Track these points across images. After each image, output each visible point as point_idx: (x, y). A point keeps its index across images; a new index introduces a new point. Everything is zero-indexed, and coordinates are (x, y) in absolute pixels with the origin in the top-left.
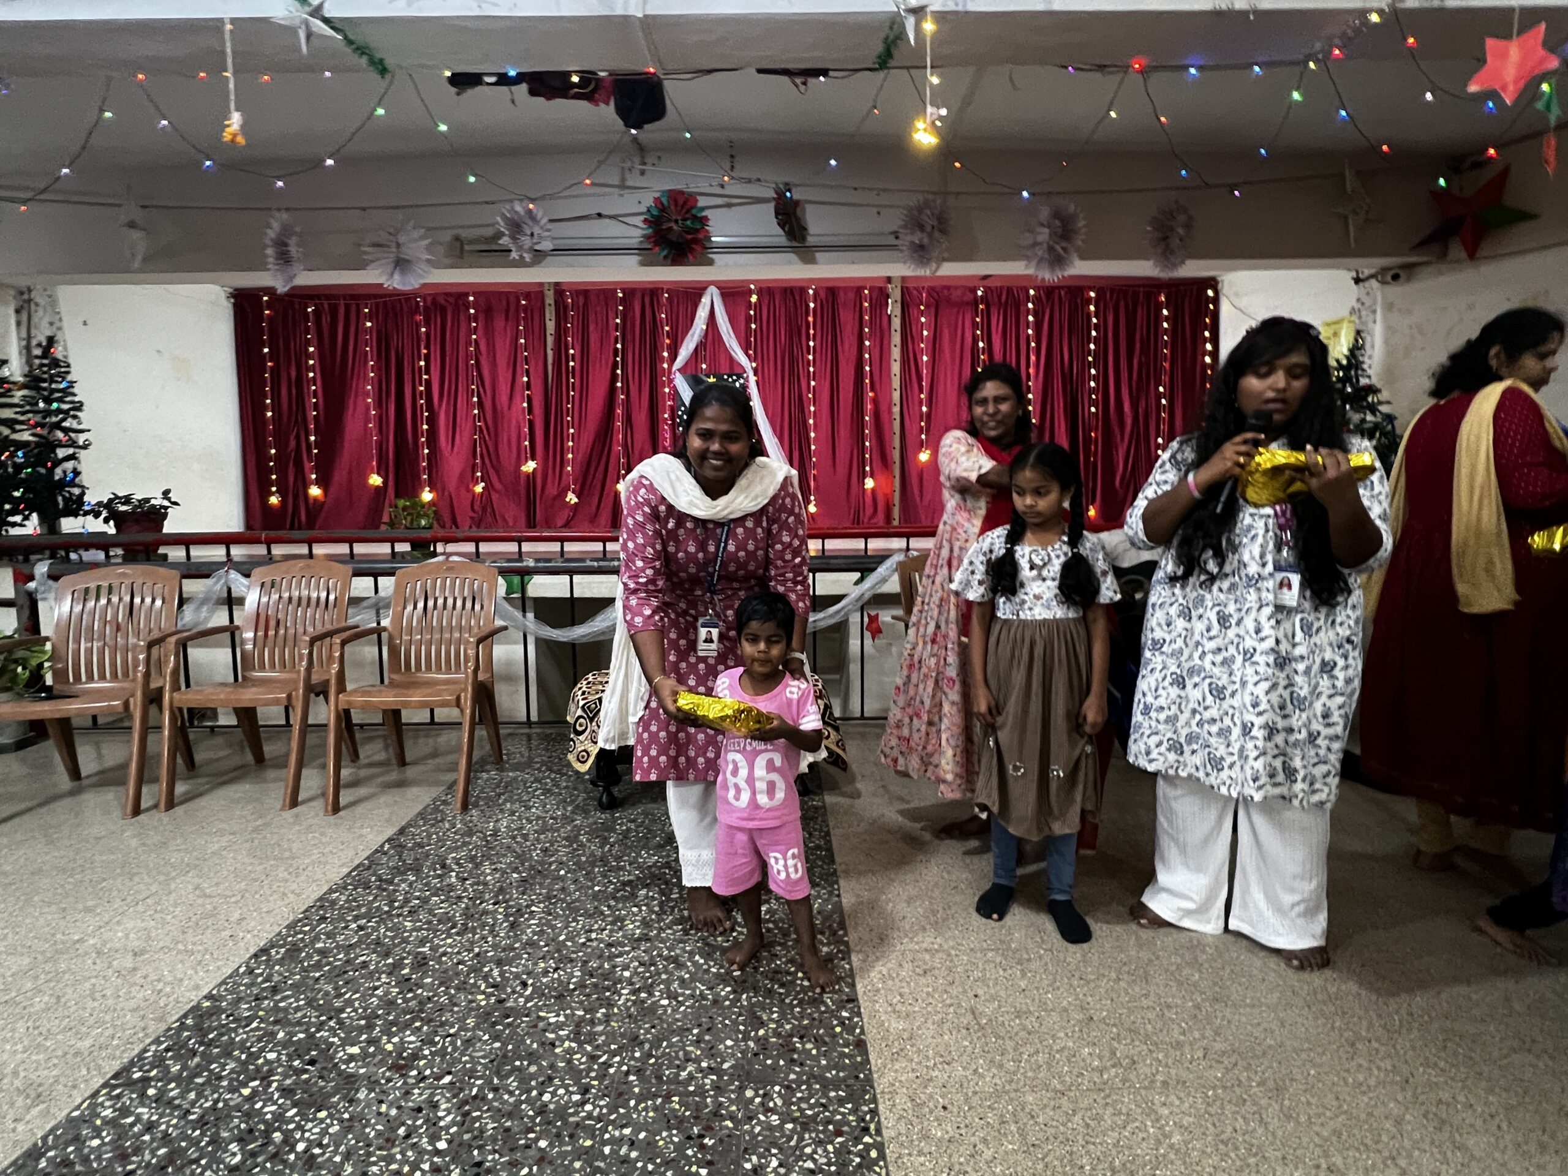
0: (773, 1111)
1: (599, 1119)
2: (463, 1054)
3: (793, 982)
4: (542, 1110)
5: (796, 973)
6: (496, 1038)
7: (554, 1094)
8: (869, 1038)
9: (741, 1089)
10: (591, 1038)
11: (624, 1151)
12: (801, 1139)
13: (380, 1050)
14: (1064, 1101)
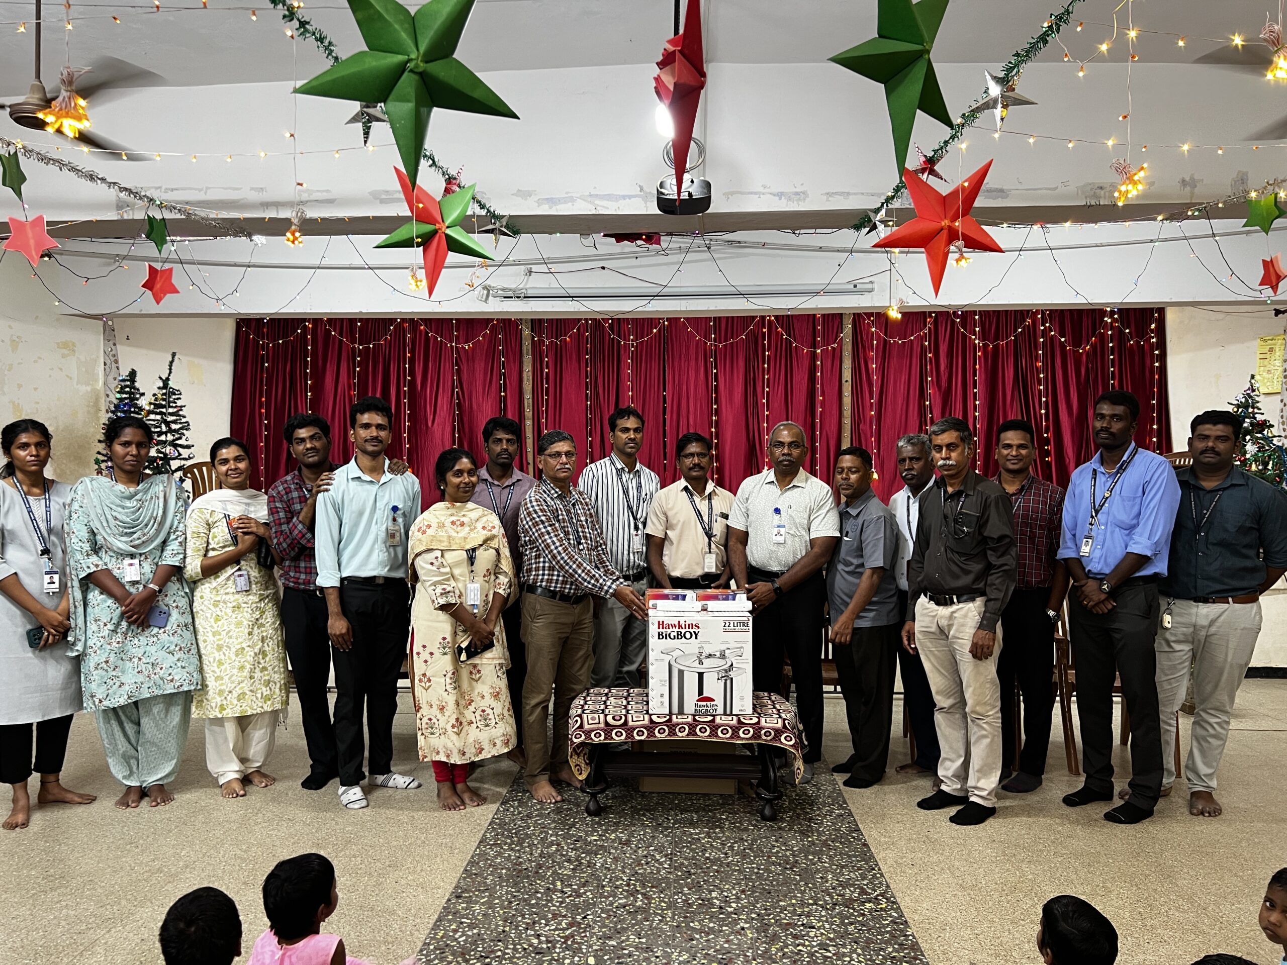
0: (825, 862)
1: (738, 862)
2: (653, 840)
3: (822, 823)
4: (708, 858)
5: (822, 820)
6: (667, 836)
7: (710, 854)
8: (870, 842)
9: (806, 857)
10: (719, 838)
11: (756, 870)
12: (841, 870)
13: (607, 839)
14: (975, 865)
